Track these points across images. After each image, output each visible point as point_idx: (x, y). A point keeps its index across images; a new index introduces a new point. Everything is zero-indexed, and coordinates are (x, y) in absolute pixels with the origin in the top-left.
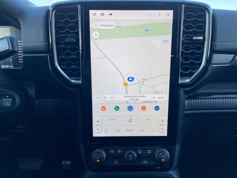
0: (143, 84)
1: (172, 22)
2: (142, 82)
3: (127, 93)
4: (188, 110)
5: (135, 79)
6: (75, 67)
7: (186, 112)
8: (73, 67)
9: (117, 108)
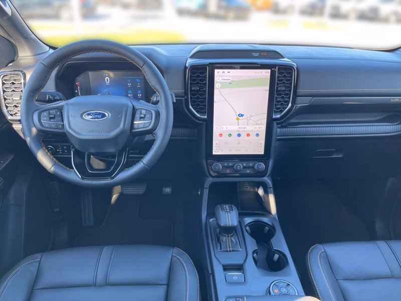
1: (269, 77)
9: (230, 135)
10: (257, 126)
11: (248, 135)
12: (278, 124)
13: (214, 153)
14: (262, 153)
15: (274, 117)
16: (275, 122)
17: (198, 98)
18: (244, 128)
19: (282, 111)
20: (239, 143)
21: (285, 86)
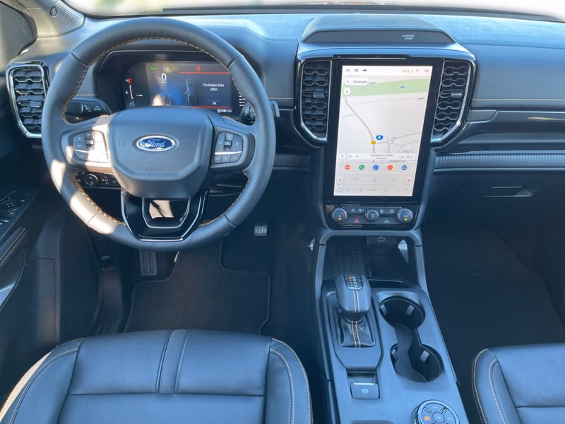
0: (393, 143)
2: (392, 141)
3: (374, 152)
4: (439, 168)
5: (384, 138)
6: (321, 124)
7: (435, 170)
8: (318, 124)
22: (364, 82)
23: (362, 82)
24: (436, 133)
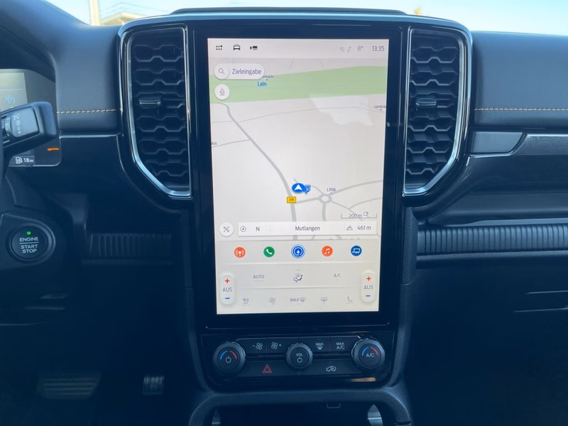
10: (355, 223)
11: (327, 251)
12: (418, 216)
13: (222, 309)
14: (375, 307)
15: (406, 192)
16: (410, 210)
17: (161, 134)
18: (313, 229)
19: (429, 177)
20: (299, 278)
21: (436, 96)
22: (255, 72)
23: (250, 72)
24: (411, 179)
